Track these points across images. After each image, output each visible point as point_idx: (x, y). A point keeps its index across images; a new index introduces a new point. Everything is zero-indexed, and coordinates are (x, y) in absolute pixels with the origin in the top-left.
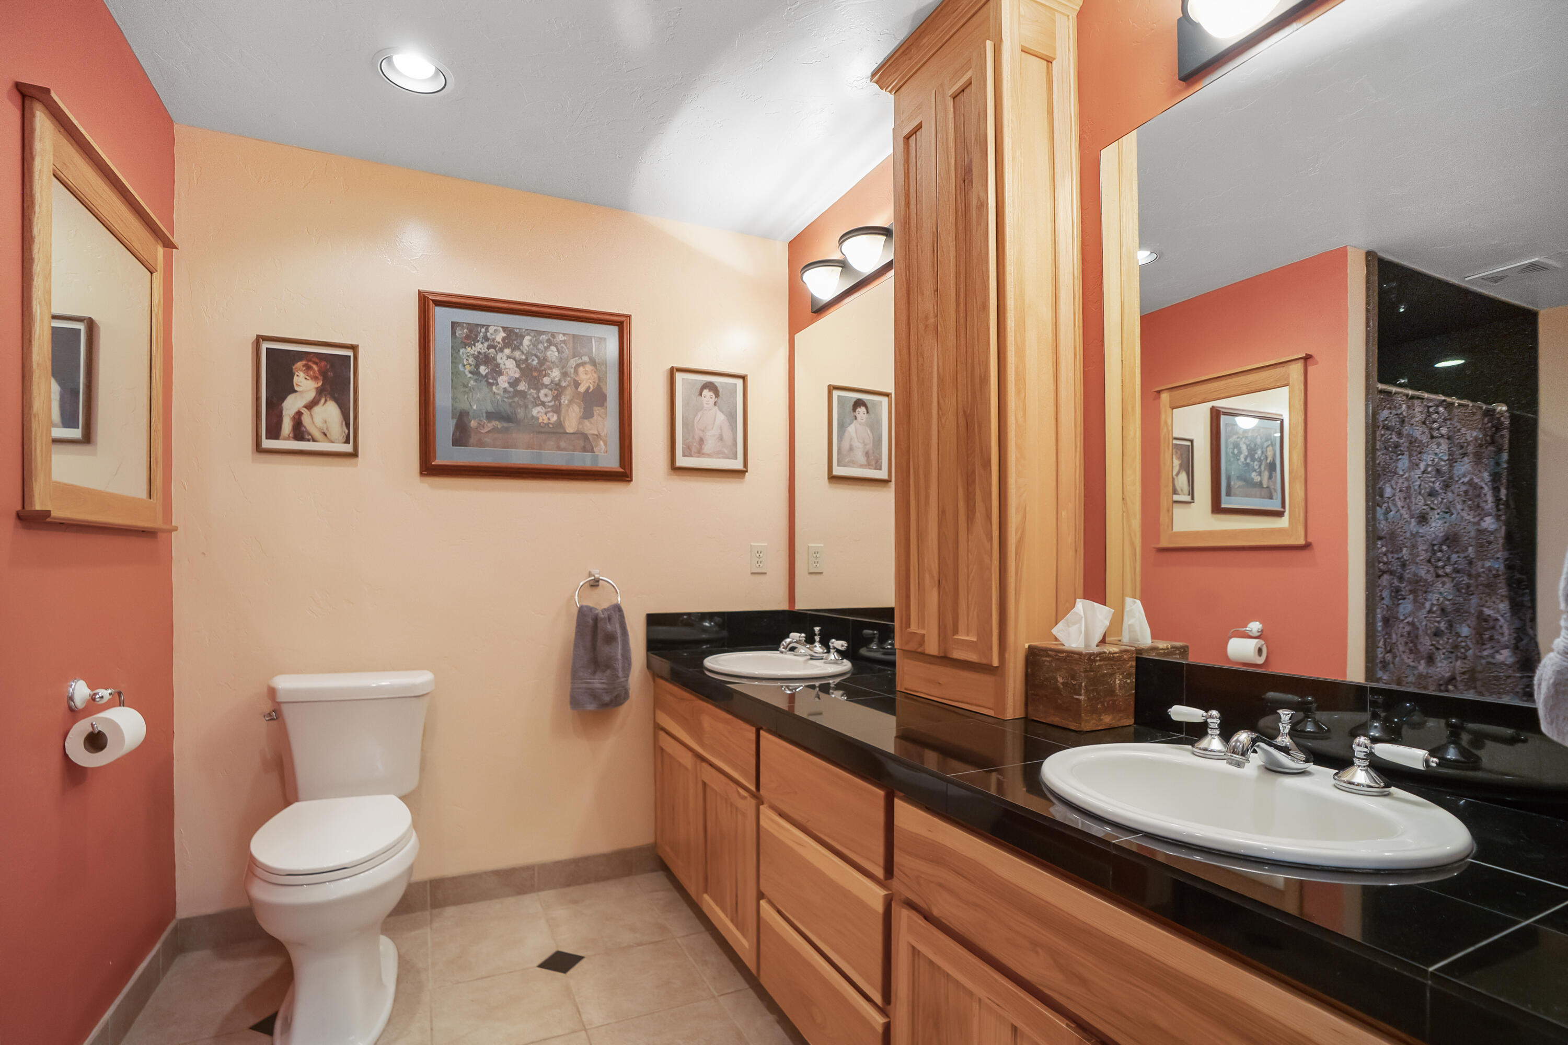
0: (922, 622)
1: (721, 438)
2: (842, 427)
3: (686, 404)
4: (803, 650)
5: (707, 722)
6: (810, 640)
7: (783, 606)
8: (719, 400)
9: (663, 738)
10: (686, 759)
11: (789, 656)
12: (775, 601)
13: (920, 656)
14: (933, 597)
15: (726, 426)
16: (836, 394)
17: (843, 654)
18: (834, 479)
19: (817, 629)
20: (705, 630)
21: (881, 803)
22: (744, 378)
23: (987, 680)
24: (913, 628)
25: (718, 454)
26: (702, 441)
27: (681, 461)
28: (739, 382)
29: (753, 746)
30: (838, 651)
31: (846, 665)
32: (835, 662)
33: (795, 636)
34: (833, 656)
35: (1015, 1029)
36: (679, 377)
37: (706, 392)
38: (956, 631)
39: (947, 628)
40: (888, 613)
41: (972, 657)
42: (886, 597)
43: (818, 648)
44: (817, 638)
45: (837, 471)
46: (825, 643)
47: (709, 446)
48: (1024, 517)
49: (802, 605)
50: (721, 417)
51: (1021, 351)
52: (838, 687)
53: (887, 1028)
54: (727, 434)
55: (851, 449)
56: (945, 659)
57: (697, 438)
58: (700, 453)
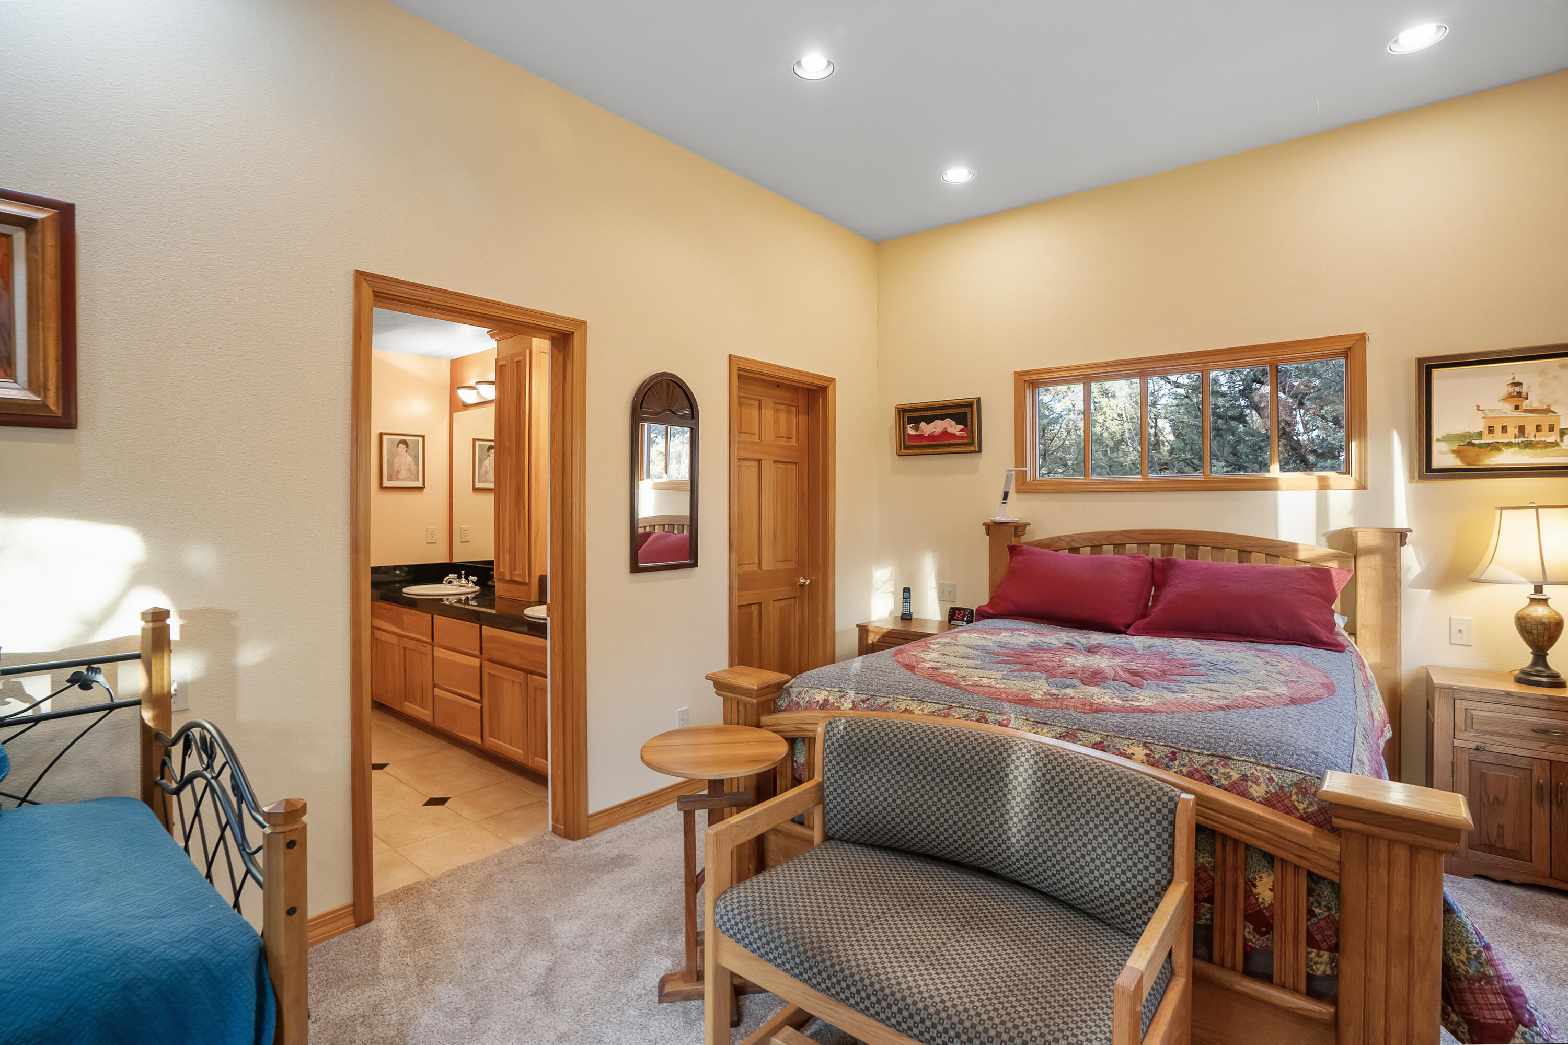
0: (504, 568)
1: (409, 470)
2: (481, 461)
3: (390, 452)
4: (456, 582)
5: (406, 618)
6: (459, 578)
7: (447, 561)
8: (409, 449)
9: (377, 633)
10: (393, 640)
11: (449, 586)
12: (441, 558)
13: (503, 580)
14: (507, 557)
15: (413, 462)
16: (477, 443)
17: (475, 583)
18: (475, 489)
19: (463, 572)
20: (397, 575)
21: (478, 629)
22: (423, 437)
23: (525, 588)
24: (501, 570)
25: (407, 479)
26: (398, 472)
27: (386, 484)
28: (421, 439)
29: (430, 622)
30: (473, 582)
31: (477, 588)
32: (472, 587)
33: (452, 576)
34: (471, 584)
35: (513, 681)
36: (385, 437)
37: (401, 445)
38: (515, 570)
39: (513, 569)
40: (491, 563)
41: (520, 580)
42: (491, 557)
43: (463, 581)
44: (463, 576)
45: (478, 485)
46: (466, 578)
47: (403, 474)
48: (538, 529)
49: (457, 559)
50: (409, 459)
51: (537, 467)
52: (474, 599)
53: (482, 707)
54: (413, 468)
55: (486, 473)
56: (512, 581)
57: (395, 471)
58: (397, 479)
